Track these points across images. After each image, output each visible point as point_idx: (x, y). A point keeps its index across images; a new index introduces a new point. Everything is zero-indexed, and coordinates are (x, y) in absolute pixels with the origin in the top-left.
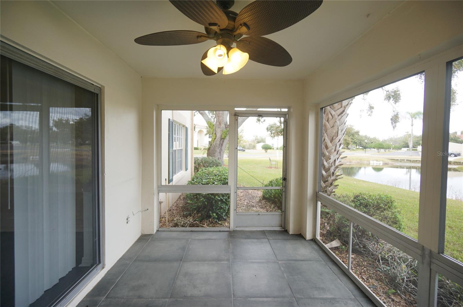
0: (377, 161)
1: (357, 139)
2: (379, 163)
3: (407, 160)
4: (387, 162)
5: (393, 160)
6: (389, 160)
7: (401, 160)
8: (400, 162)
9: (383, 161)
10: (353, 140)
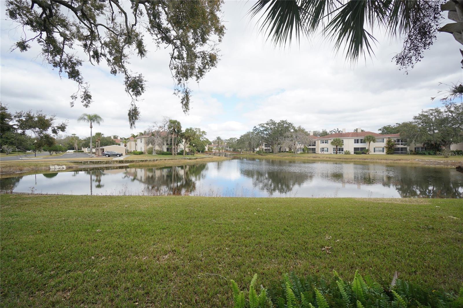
0: (58, 165)
1: (15, 139)
2: (61, 167)
3: (90, 162)
4: (70, 166)
5: (76, 163)
6: (72, 163)
7: (84, 162)
8: (84, 164)
9: (65, 165)
10: (9, 141)
